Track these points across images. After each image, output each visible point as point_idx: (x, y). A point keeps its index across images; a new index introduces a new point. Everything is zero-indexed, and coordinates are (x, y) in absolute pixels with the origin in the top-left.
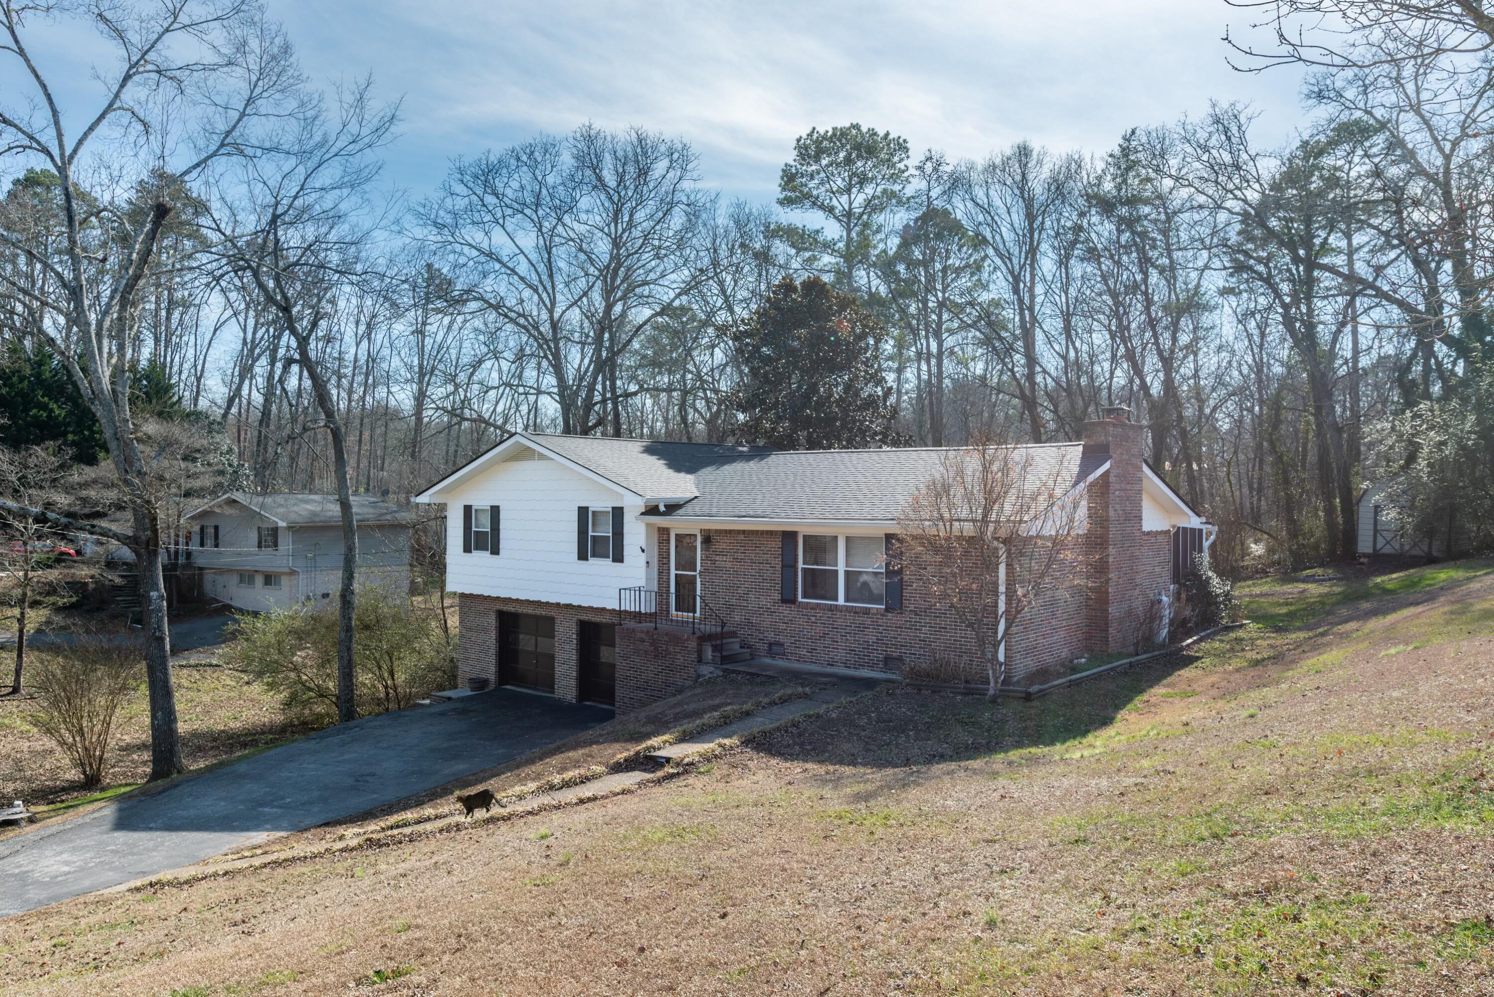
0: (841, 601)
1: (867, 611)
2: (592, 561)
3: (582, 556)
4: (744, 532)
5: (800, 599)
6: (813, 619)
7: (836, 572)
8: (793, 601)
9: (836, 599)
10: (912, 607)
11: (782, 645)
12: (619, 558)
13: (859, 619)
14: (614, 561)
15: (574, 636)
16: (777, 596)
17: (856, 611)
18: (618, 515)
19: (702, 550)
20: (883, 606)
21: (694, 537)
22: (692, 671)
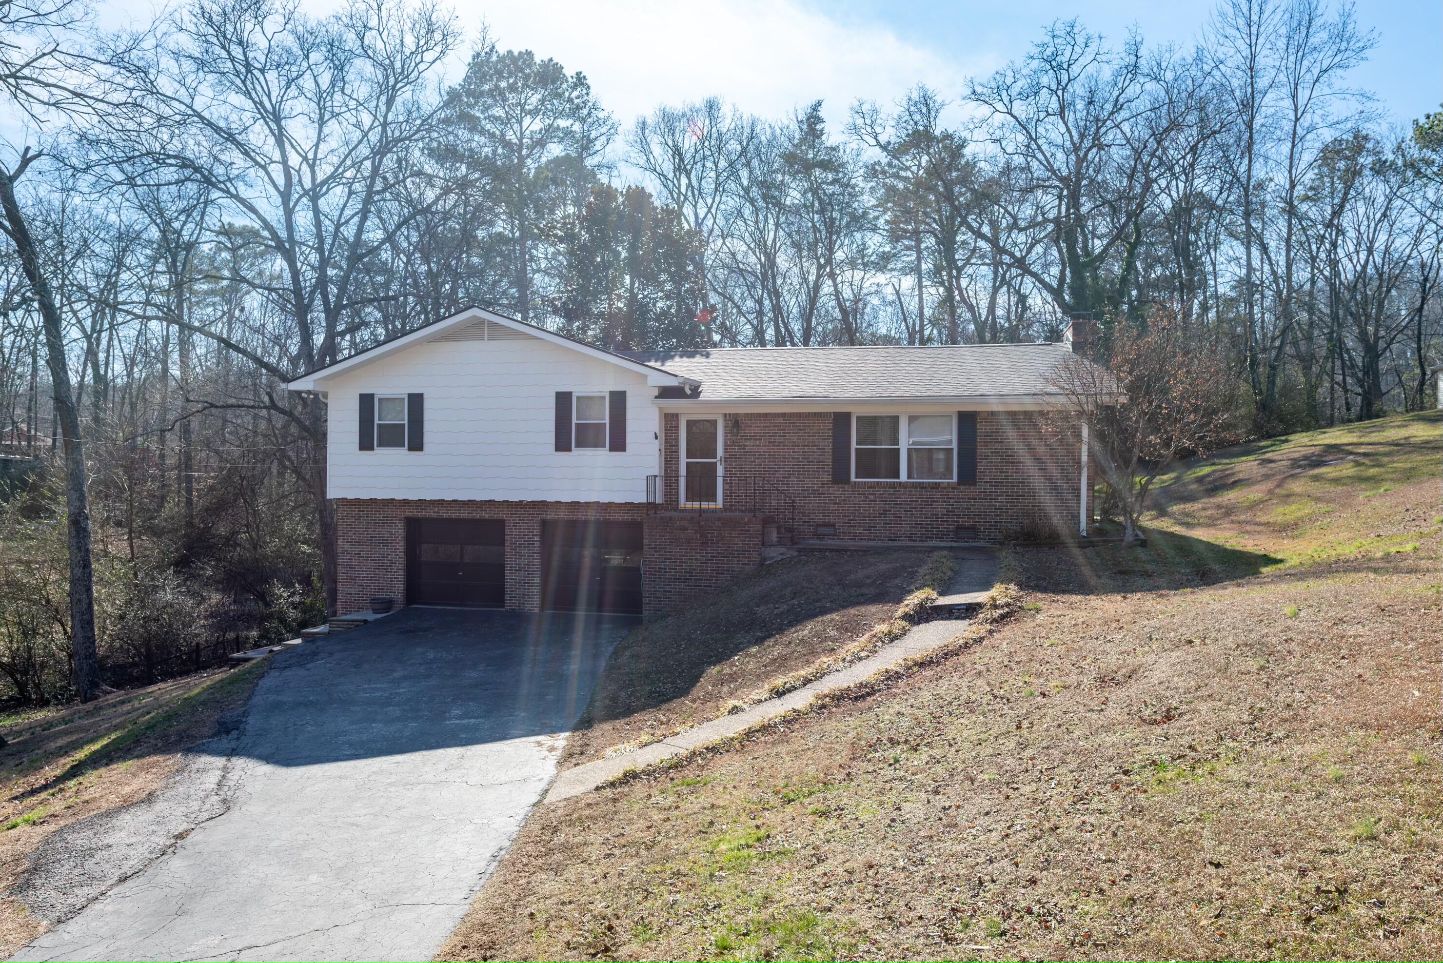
0: (903, 477)
1: (936, 486)
2: (576, 452)
3: (562, 444)
4: (784, 415)
5: (853, 478)
6: (872, 497)
7: (897, 451)
8: (847, 481)
9: (898, 477)
10: (987, 479)
11: (833, 525)
12: (618, 444)
13: (927, 494)
15: (536, 538)
16: (827, 477)
17: (922, 486)
18: (618, 400)
19: (726, 435)
20: (955, 479)
21: (714, 423)
22: (755, 554)
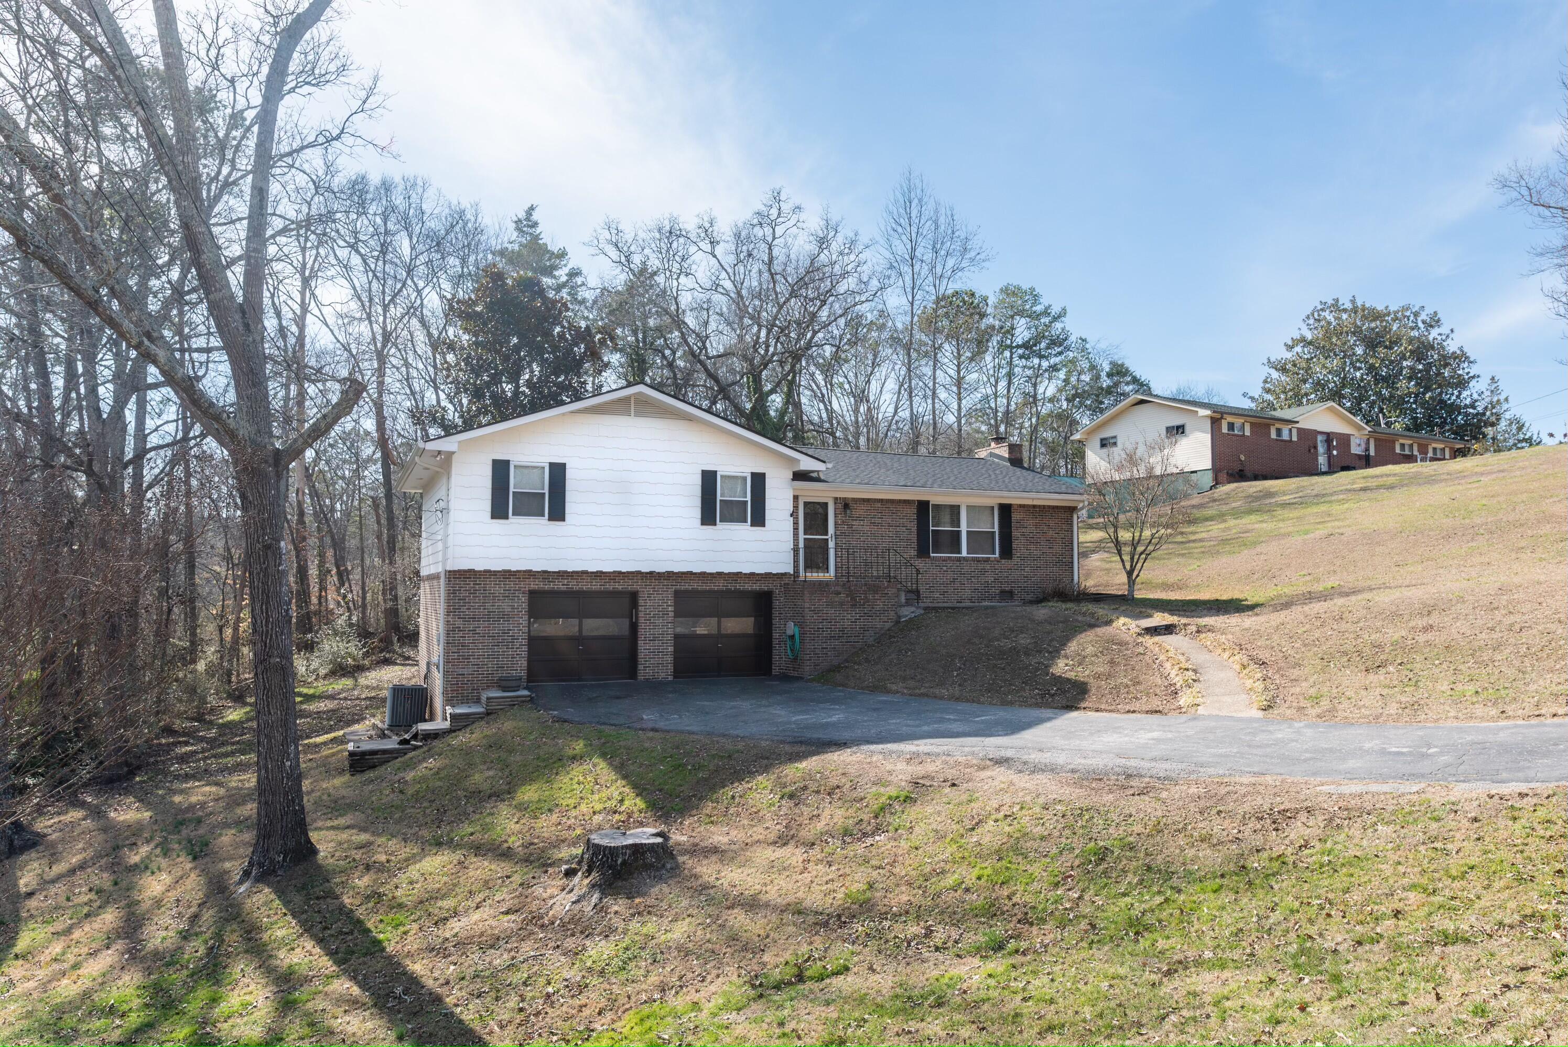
0: (964, 553)
1: (987, 560)
2: (720, 526)
3: (707, 519)
4: (881, 501)
5: (932, 555)
6: (944, 569)
7: (959, 532)
8: (926, 556)
9: (959, 552)
10: (1019, 555)
12: (759, 520)
13: (980, 566)
14: (753, 524)
15: (670, 609)
16: (913, 553)
17: (978, 560)
18: (759, 480)
19: (836, 515)
20: (997, 555)
21: (825, 505)
22: (892, 613)
